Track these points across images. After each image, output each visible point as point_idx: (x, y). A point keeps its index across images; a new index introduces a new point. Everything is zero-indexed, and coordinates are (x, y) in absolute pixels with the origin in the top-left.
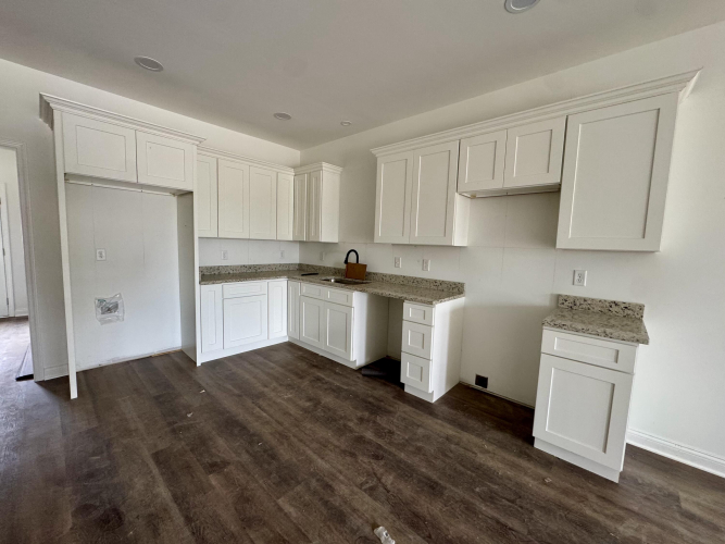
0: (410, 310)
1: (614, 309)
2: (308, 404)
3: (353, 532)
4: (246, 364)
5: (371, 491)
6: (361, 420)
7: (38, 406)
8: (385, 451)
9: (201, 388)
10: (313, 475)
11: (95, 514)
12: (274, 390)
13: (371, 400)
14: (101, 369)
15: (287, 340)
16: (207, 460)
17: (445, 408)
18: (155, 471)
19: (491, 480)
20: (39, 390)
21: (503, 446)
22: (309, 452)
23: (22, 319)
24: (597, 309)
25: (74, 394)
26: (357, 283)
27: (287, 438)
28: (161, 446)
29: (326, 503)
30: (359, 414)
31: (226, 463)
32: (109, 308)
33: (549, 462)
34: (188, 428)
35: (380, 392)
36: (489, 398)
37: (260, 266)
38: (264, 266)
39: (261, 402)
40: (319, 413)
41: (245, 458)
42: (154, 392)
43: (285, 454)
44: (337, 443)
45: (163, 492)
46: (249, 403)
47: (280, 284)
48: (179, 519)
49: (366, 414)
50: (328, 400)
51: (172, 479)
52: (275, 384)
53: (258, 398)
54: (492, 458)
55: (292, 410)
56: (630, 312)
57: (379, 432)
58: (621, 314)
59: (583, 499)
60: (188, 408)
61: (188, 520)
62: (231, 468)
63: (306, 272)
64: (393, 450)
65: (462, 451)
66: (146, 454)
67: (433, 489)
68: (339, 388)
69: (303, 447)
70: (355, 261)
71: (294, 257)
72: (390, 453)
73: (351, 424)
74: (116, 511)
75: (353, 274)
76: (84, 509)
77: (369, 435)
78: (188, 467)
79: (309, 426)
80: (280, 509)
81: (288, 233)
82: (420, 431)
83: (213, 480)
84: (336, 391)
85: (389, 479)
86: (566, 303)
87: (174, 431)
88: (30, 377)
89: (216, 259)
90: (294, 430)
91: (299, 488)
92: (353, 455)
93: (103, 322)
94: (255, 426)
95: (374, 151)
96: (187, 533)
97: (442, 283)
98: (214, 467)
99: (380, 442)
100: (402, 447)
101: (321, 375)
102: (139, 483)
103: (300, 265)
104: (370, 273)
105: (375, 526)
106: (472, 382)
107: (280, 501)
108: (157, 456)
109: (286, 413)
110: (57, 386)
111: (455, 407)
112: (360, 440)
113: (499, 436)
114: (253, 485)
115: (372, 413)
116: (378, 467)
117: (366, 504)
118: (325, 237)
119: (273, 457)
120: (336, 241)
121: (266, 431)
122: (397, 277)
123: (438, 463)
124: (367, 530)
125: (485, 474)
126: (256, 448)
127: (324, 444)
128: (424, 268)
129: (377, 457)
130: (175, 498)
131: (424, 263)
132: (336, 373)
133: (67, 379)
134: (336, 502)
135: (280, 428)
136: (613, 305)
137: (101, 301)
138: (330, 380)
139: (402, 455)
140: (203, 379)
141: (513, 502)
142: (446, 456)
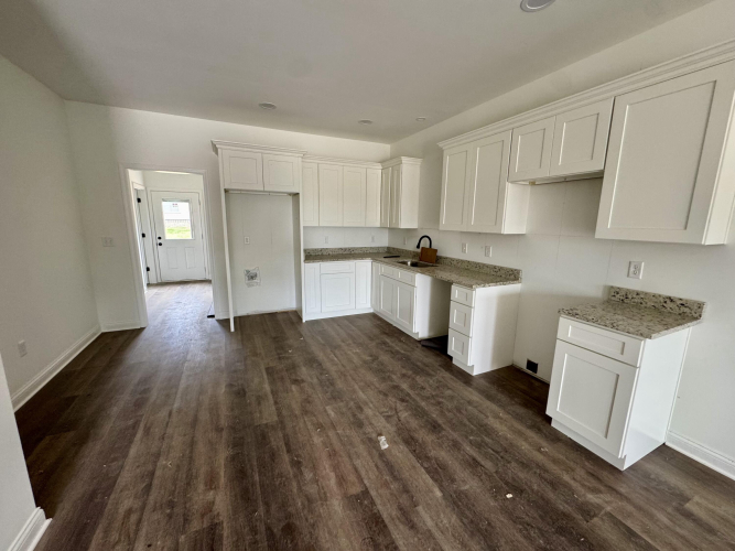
0: (457, 292)
1: (669, 305)
2: (369, 358)
3: (365, 434)
4: (335, 325)
5: (388, 418)
6: (404, 375)
7: (216, 333)
8: (411, 398)
9: (301, 336)
10: (352, 399)
11: (234, 389)
12: (349, 345)
13: (419, 364)
14: (248, 316)
15: (372, 311)
16: (293, 377)
17: (483, 381)
18: (265, 376)
19: (488, 435)
20: (217, 324)
21: (518, 417)
22: (356, 387)
23: (209, 282)
24: (650, 304)
25: (232, 329)
26: (427, 266)
27: (345, 376)
28: (271, 365)
29: (354, 415)
30: (404, 371)
31: (303, 381)
32: (252, 277)
33: (557, 438)
34: (287, 358)
35: (430, 359)
36: (533, 381)
37: (354, 249)
38: (356, 249)
39: (336, 351)
40: (374, 365)
41: (315, 381)
42: (274, 335)
43: (340, 384)
44: (378, 386)
45: (267, 387)
46: (329, 351)
47: (366, 265)
48: (272, 401)
49: (410, 372)
50: (385, 358)
51: (272, 382)
52: (350, 341)
53: (336, 348)
54: (501, 423)
55: (356, 360)
56: (686, 310)
57: (412, 387)
58: (677, 311)
59: (569, 470)
60: (290, 347)
61: (276, 403)
62: (305, 384)
63: (391, 255)
64: (418, 399)
65: (476, 412)
66: (263, 367)
67: (435, 427)
68: (398, 352)
69: (353, 383)
70: (428, 246)
71: (383, 241)
72: (414, 400)
73: (394, 377)
74: (244, 390)
75: (426, 259)
76: (230, 385)
77: (405, 386)
78: (282, 378)
79: (363, 371)
80: (326, 411)
81: (375, 220)
82: (449, 392)
83: (294, 388)
84: (394, 353)
85: (404, 415)
86: (618, 296)
87: (280, 358)
88: (213, 316)
89: (318, 243)
90: (352, 372)
91: (341, 404)
92: (386, 395)
93: (249, 285)
94: (327, 365)
95: (441, 145)
96: (274, 408)
97: (501, 269)
98: (296, 382)
99: (411, 392)
100: (426, 399)
101: (388, 340)
102: (256, 380)
103: (388, 248)
104: (441, 258)
105: (380, 435)
106: (524, 366)
107: (327, 408)
108: (267, 369)
109: (351, 361)
110: (224, 323)
111: (493, 383)
112: (396, 387)
113: (521, 410)
114: (314, 396)
115: (414, 373)
116: (400, 406)
117: (381, 423)
118: (404, 225)
119: (332, 384)
120: (416, 227)
121: (333, 369)
122: (463, 261)
123: (450, 415)
124: (374, 435)
125: (486, 430)
126: (323, 377)
127: (368, 385)
128: (487, 254)
129: (403, 400)
130: (272, 391)
131: (487, 249)
132: (400, 341)
133: (228, 320)
134: (362, 417)
135: (343, 369)
136: (668, 301)
137: (248, 272)
138: (393, 345)
139: (423, 404)
140: (304, 331)
141: (497, 452)
142: (460, 412)
